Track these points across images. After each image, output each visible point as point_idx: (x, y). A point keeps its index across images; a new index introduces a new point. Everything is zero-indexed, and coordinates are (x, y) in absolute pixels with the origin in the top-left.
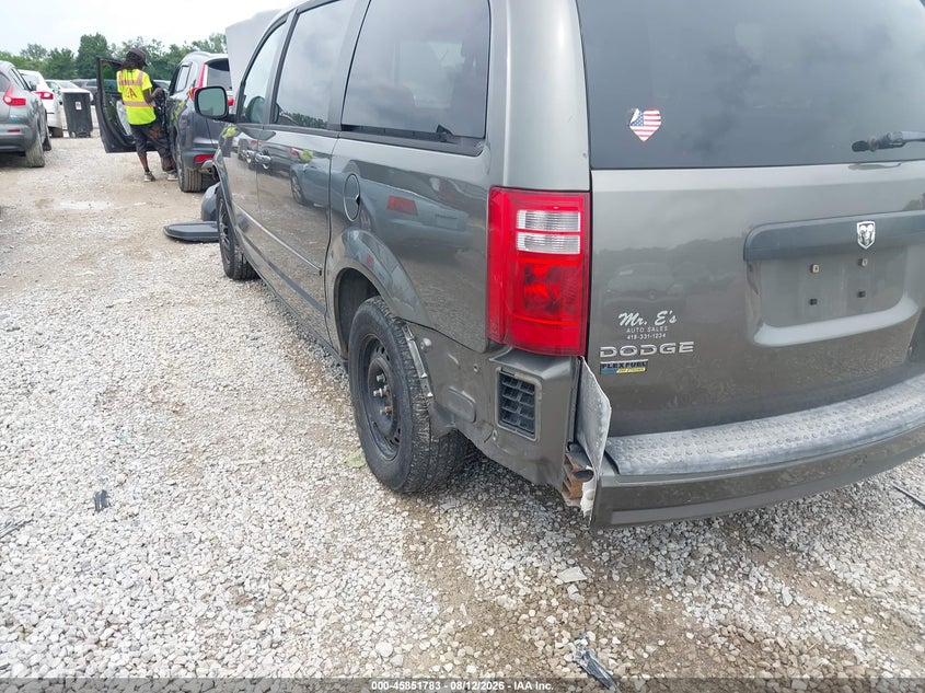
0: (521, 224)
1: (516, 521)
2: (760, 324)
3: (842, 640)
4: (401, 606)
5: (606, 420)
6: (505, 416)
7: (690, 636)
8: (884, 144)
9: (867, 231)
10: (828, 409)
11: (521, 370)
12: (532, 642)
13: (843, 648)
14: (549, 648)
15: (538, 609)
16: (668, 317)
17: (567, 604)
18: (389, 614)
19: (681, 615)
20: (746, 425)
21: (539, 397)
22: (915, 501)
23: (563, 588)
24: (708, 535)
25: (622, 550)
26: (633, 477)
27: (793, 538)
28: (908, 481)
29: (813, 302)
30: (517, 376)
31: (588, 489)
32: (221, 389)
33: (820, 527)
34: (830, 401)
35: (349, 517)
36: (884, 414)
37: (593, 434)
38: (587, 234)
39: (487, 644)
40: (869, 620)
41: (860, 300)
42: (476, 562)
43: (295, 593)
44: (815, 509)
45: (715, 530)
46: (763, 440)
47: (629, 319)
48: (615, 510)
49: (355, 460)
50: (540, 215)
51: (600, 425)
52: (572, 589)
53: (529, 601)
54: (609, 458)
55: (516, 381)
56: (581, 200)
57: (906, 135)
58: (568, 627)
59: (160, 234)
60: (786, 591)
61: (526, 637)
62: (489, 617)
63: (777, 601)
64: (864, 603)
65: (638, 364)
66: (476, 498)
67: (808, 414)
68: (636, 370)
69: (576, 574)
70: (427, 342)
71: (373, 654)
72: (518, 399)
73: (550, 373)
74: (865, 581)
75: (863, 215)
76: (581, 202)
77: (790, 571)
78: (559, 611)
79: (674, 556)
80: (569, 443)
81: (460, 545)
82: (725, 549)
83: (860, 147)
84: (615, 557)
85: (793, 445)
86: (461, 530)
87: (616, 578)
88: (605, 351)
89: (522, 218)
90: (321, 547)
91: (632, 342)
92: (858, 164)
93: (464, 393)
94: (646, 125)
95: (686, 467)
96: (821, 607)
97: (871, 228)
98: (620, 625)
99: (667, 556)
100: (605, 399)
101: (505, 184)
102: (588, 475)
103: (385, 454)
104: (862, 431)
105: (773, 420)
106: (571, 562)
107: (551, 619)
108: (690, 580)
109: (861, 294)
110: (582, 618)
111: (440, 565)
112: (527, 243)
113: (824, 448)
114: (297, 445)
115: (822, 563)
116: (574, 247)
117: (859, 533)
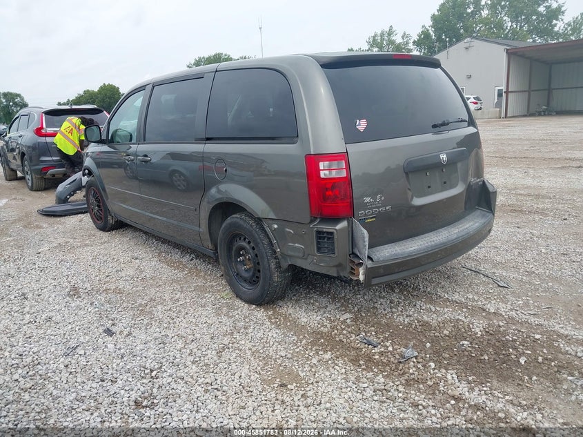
0: (321, 168)
1: (313, 304)
2: (412, 198)
3: (457, 317)
4: (280, 340)
5: (367, 239)
6: (319, 249)
7: (401, 327)
8: (443, 124)
9: (444, 157)
10: (440, 230)
11: (326, 228)
12: (340, 340)
13: (458, 319)
14: (348, 340)
15: (337, 330)
16: (381, 197)
17: (348, 326)
18: (276, 344)
19: (394, 322)
20: (413, 239)
21: (336, 237)
22: (471, 270)
23: (345, 321)
24: (395, 295)
25: (362, 306)
26: (378, 262)
27: (429, 290)
28: (466, 264)
29: (429, 187)
30: (325, 230)
31: (361, 271)
32: (135, 279)
33: (437, 285)
34: (441, 227)
35: (237, 316)
36: (461, 229)
37: (362, 246)
38: (348, 168)
39: (322, 344)
40: (464, 310)
41: (446, 185)
42: (305, 320)
43: (231, 345)
44: (434, 279)
45: (396, 293)
46: (422, 243)
47: (367, 199)
48: (373, 278)
49: (226, 295)
50: (327, 163)
51: (364, 242)
52: (348, 321)
53: (333, 328)
54: (370, 258)
55: (323, 233)
56: (344, 156)
57: (451, 120)
58: (352, 333)
59: (35, 214)
60: (431, 307)
61: (338, 339)
62: (319, 336)
63: (429, 310)
64: (461, 305)
65: (373, 218)
66: (291, 299)
67: (434, 232)
68: (372, 220)
69: (348, 316)
70: (276, 226)
71: (278, 356)
72: (326, 240)
73: (339, 227)
74: (460, 298)
75: (441, 151)
76: (343, 156)
77: (431, 301)
78: (346, 329)
79: (384, 303)
80: (350, 255)
81: (293, 316)
82: (403, 298)
83: (435, 126)
84: (360, 308)
85: (433, 243)
86: (291, 311)
87: (364, 315)
88: (360, 213)
89: (321, 165)
90: (232, 328)
91: (369, 209)
92: (435, 133)
93: (296, 245)
94: (362, 125)
95: (397, 255)
96: (446, 310)
97: (445, 156)
98: (373, 328)
99: (381, 304)
100: (365, 232)
101: (312, 153)
102: (361, 264)
103: (245, 288)
104: (456, 236)
105: (422, 236)
106: (343, 313)
107: (345, 332)
108: (394, 310)
109: (445, 183)
110: (357, 329)
111: (288, 324)
112: (325, 175)
113: (444, 244)
114: (193, 295)
115: (442, 296)
116: (344, 174)
117: (453, 284)
